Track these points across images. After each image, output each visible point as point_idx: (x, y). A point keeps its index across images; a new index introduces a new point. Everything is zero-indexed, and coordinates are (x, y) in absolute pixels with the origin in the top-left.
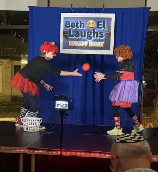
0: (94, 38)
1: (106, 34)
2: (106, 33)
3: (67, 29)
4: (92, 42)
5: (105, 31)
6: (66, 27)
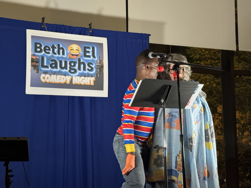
0: (80, 72)
1: (97, 66)
2: (96, 64)
3: (38, 56)
4: (77, 77)
5: (96, 62)
6: (36, 51)
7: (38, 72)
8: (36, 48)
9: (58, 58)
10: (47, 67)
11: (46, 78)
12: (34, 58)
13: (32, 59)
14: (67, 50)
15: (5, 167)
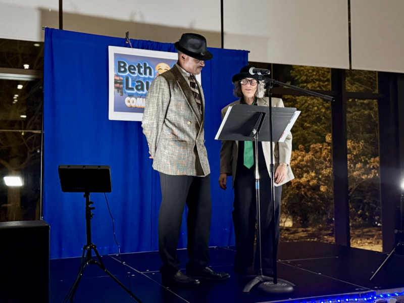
3: (122, 76)
6: (120, 71)
7: (122, 95)
8: (120, 67)
9: (145, 79)
10: (132, 89)
11: (131, 101)
12: (118, 78)
13: (115, 80)
14: (154, 70)
15: (85, 198)
